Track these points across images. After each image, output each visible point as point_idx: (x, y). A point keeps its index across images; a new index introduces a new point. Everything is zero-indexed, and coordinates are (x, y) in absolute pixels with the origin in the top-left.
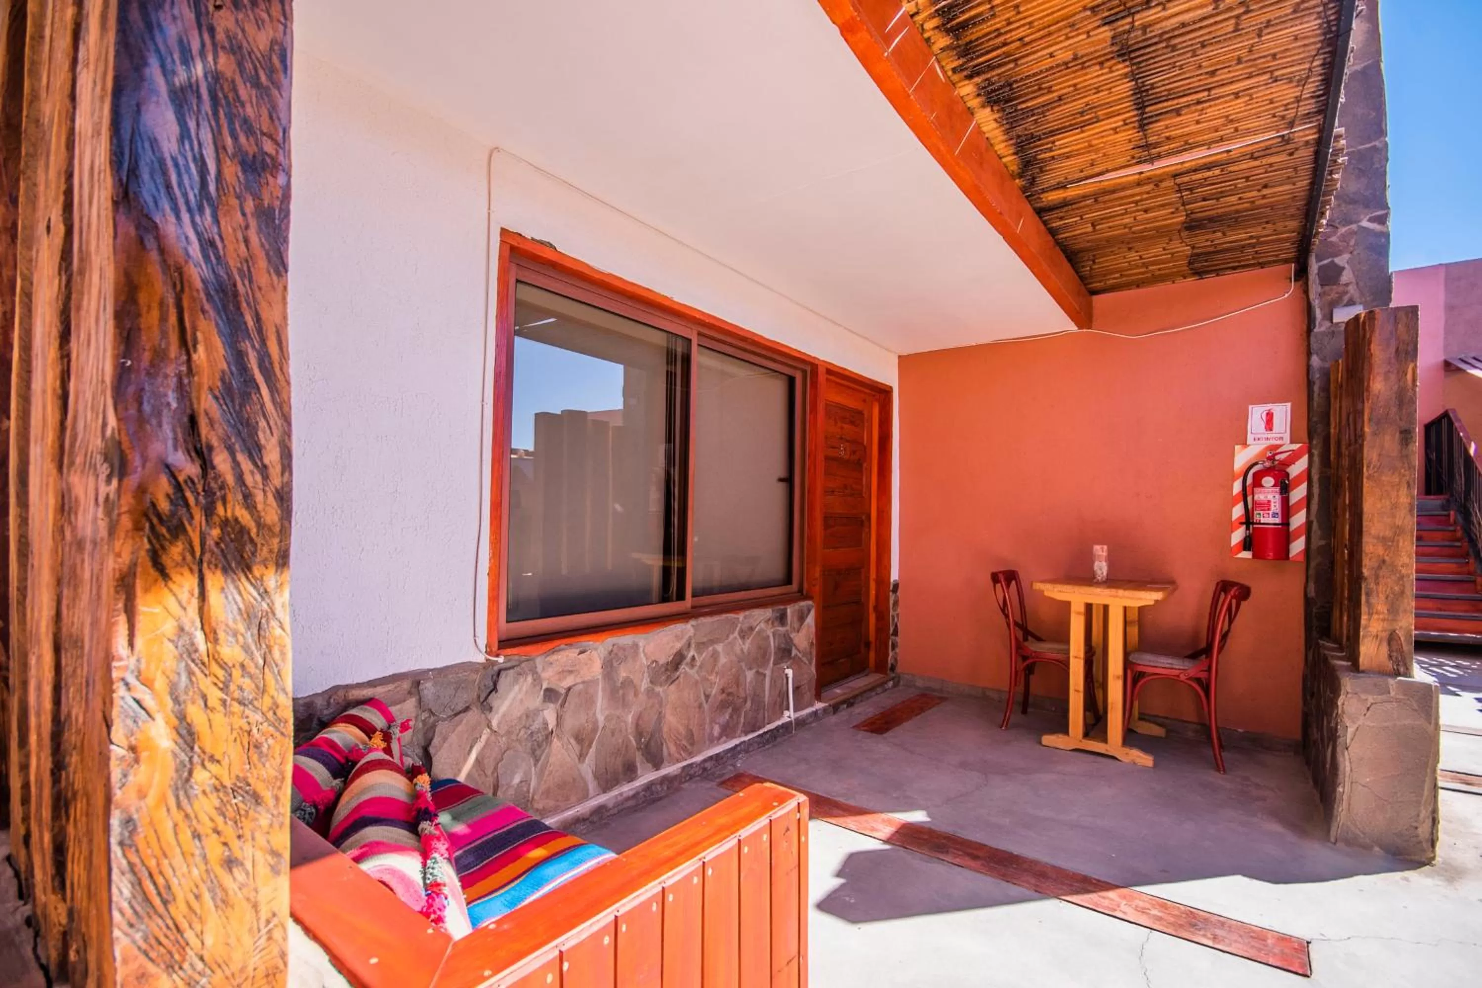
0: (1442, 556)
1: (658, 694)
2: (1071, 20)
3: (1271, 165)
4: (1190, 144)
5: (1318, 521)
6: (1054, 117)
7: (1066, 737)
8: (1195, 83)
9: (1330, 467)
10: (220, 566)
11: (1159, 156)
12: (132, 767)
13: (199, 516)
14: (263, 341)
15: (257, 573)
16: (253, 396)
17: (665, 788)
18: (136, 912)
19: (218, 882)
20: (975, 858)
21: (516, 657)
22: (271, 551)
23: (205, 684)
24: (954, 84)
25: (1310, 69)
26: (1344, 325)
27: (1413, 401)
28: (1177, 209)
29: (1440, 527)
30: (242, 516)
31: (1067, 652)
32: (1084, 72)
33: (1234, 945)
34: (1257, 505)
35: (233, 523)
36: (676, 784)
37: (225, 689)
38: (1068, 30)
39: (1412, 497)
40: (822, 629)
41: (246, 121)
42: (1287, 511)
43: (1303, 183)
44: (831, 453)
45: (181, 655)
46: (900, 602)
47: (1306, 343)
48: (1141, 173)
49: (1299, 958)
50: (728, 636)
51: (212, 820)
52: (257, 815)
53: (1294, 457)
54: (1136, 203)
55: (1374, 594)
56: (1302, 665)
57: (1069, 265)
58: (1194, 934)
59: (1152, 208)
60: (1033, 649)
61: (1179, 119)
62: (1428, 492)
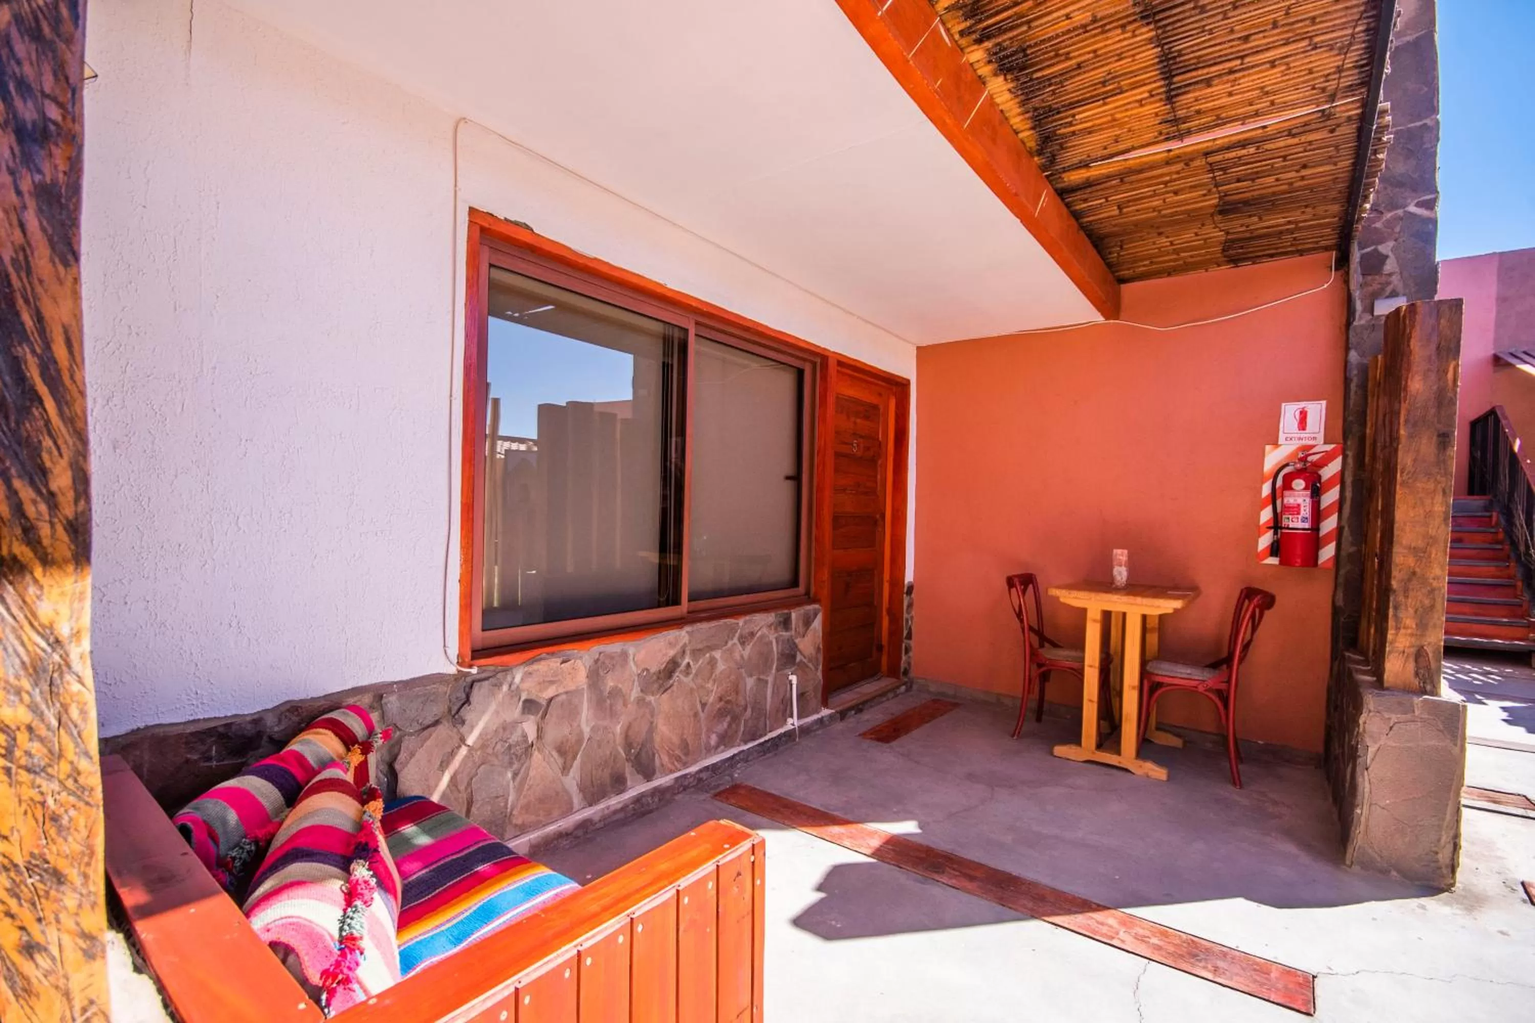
0: (1481, 559)
1: (650, 702)
3: (1310, 143)
4: (1222, 119)
5: (1349, 526)
6: (1073, 88)
7: (1079, 748)
8: (1225, 49)
9: (1364, 470)
11: (1189, 132)
14: (47, 346)
15: (44, 620)
16: (34, 410)
17: (656, 800)
19: (17, 970)
20: (972, 878)
21: (492, 668)
22: (63, 594)
24: (962, 50)
25: (1352, 36)
26: (1384, 318)
27: (1452, 402)
28: (1209, 191)
29: (1481, 529)
30: (22, 553)
31: (1082, 660)
32: (1104, 36)
33: (1235, 978)
34: (1287, 509)
36: (668, 796)
37: (8, 756)
39: (1447, 506)
40: (830, 633)
42: (1317, 515)
43: (1345, 163)
44: (843, 449)
46: (915, 605)
47: (1344, 338)
48: (1170, 151)
49: (1303, 994)
50: (726, 643)
52: (60, 896)
53: (1327, 458)
54: (1166, 183)
55: (1403, 607)
56: (1327, 674)
57: (1095, 252)
58: (1193, 965)
59: (1182, 189)
60: (1048, 656)
61: (1209, 90)
62: (1471, 492)
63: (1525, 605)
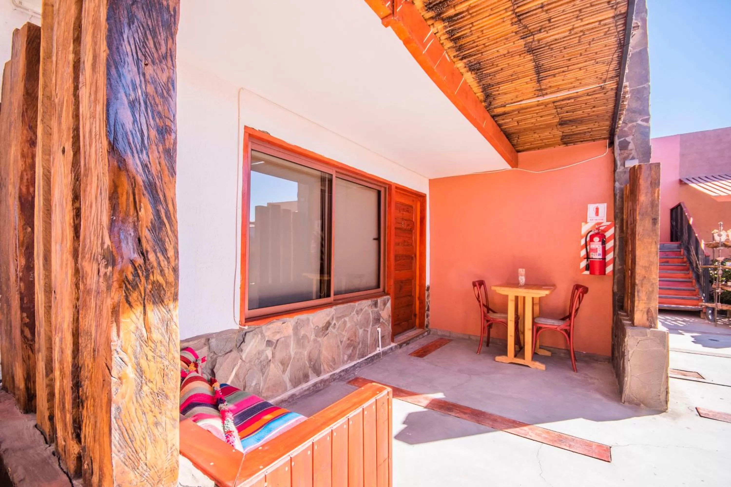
0: (678, 270)
1: (319, 341)
2: (506, 37)
3: (596, 98)
4: (560, 89)
5: (618, 257)
6: (499, 77)
7: (506, 357)
8: (561, 64)
9: (623, 233)
10: (152, 300)
11: (547, 94)
12: (120, 386)
13: (143, 279)
14: (167, 205)
15: (166, 303)
16: (163, 228)
17: (322, 385)
18: (121, 446)
19: (152, 432)
20: (465, 413)
21: (253, 326)
22: (171, 293)
23: (147, 350)
24: (454, 62)
25: (612, 59)
26: (629, 169)
27: (657, 205)
28: (555, 116)
29: (677, 257)
30: (160, 279)
31: (507, 318)
32: (512, 58)
33: (578, 449)
34: (592, 250)
35: (156, 282)
36: (327, 383)
37: (154, 351)
38: (505, 41)
39: (657, 248)
40: (394, 308)
41: (159, 112)
42: (605, 253)
43: (611, 106)
44: (399, 226)
45: (137, 339)
46: (430, 295)
47: (613, 176)
48: (539, 101)
49: (606, 454)
50: (351, 313)
51: (150, 406)
52: (167, 404)
53: (608, 228)
54: (537, 113)
55: (641, 291)
56: (612, 323)
57: (507, 140)
58: (560, 444)
59: (544, 116)
60: (491, 317)
61: (555, 78)
62: (672, 240)
63: (697, 290)
